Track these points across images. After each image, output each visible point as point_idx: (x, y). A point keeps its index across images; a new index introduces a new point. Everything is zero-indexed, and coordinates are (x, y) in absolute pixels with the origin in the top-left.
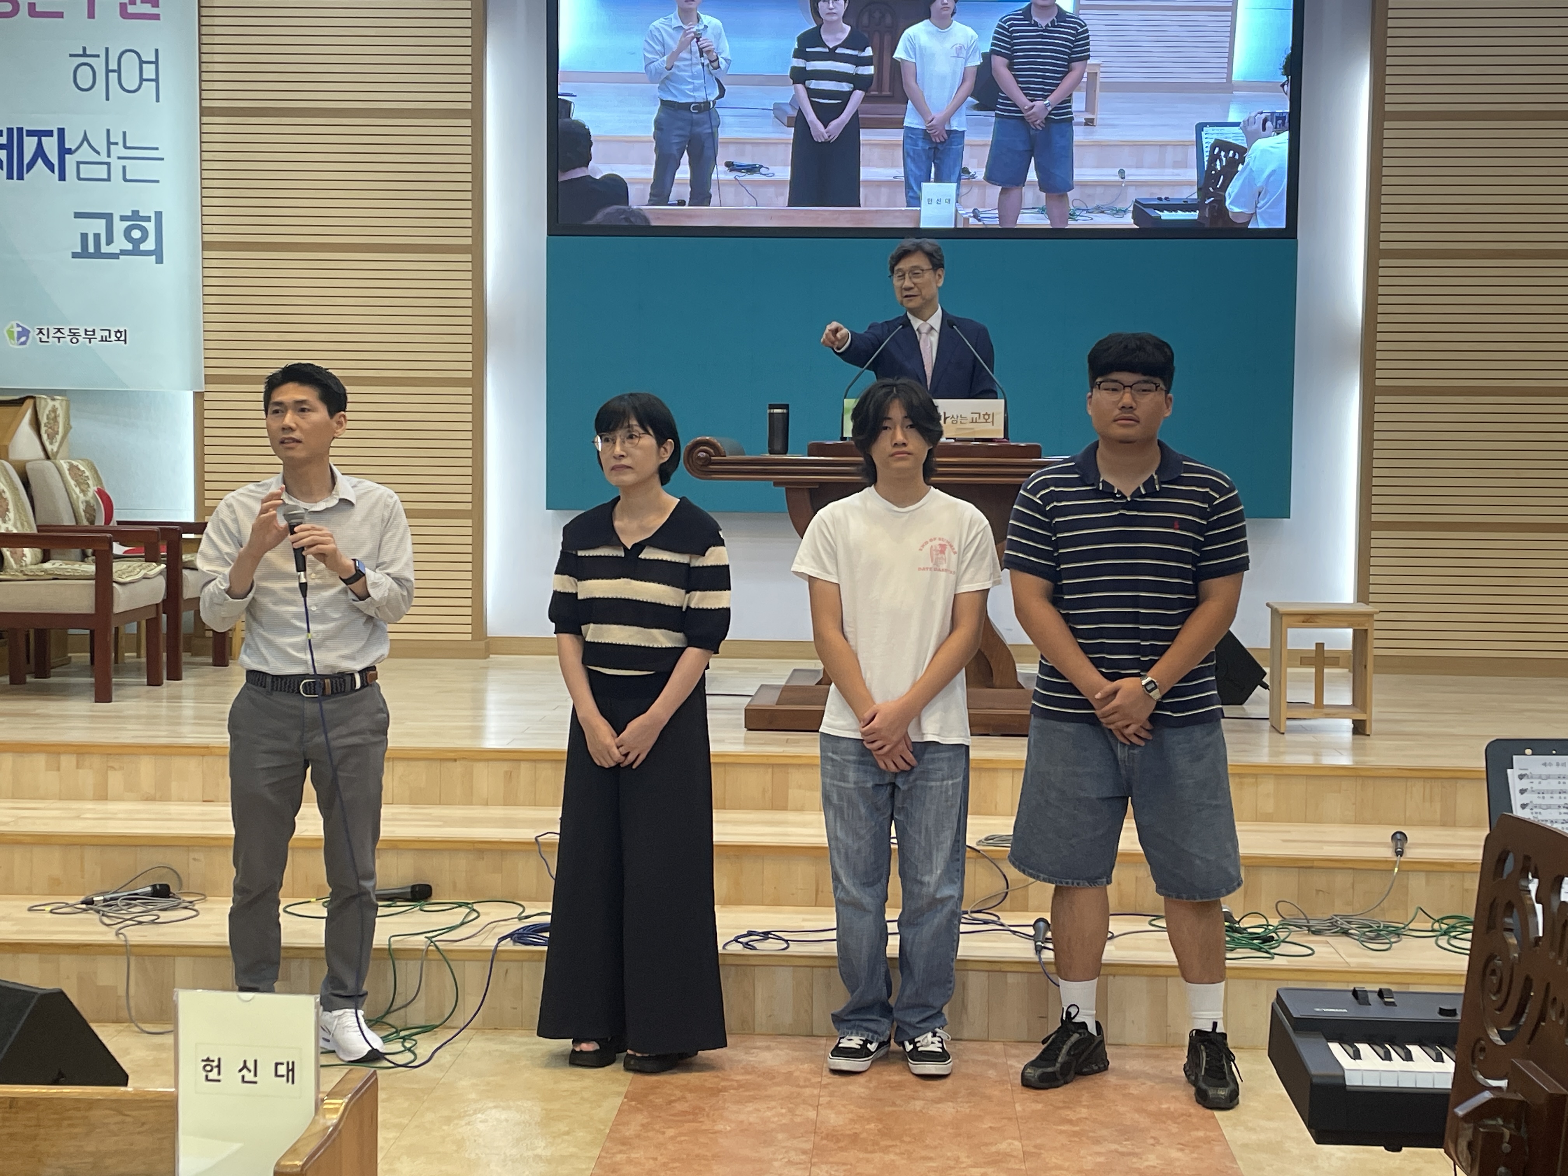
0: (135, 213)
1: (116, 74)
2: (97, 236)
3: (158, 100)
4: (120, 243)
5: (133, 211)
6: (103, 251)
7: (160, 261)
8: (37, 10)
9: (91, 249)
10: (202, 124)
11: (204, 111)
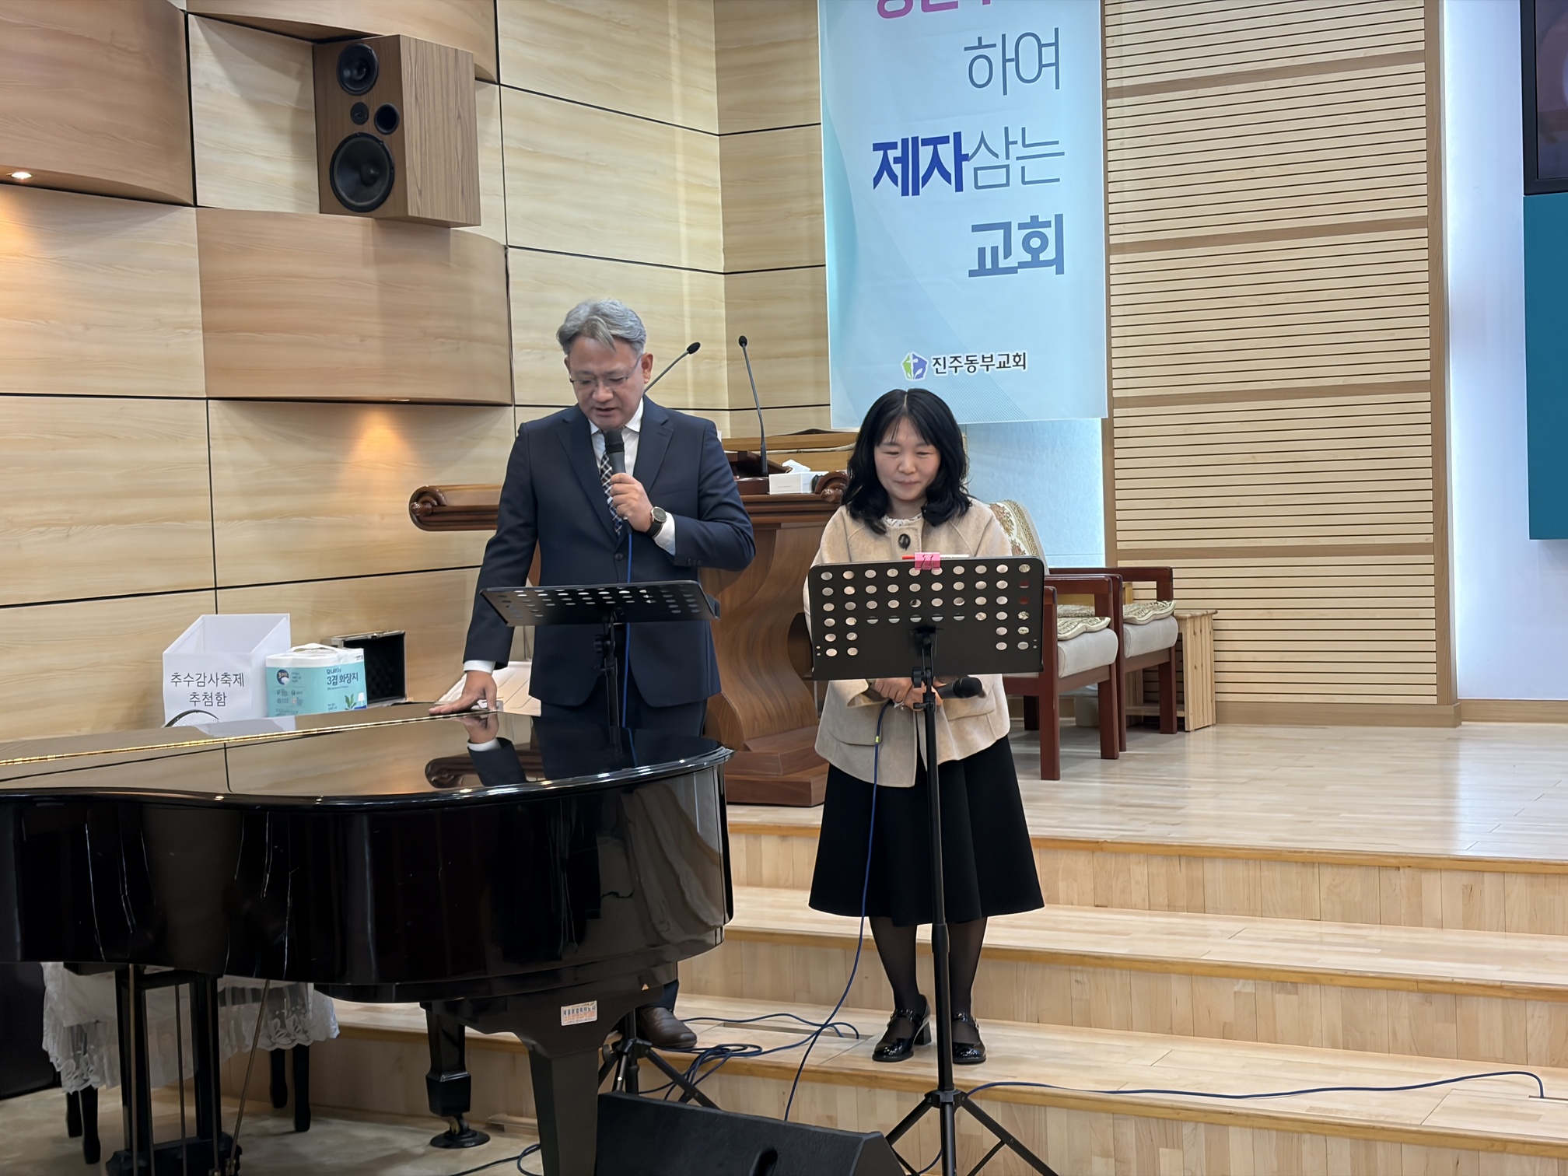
0: (1034, 218)
1: (1013, 63)
2: (995, 250)
3: (1057, 87)
4: (1019, 255)
5: (1031, 217)
6: (1001, 266)
7: (1060, 271)
8: (932, 2)
9: (989, 265)
10: (1105, 108)
11: (1107, 94)
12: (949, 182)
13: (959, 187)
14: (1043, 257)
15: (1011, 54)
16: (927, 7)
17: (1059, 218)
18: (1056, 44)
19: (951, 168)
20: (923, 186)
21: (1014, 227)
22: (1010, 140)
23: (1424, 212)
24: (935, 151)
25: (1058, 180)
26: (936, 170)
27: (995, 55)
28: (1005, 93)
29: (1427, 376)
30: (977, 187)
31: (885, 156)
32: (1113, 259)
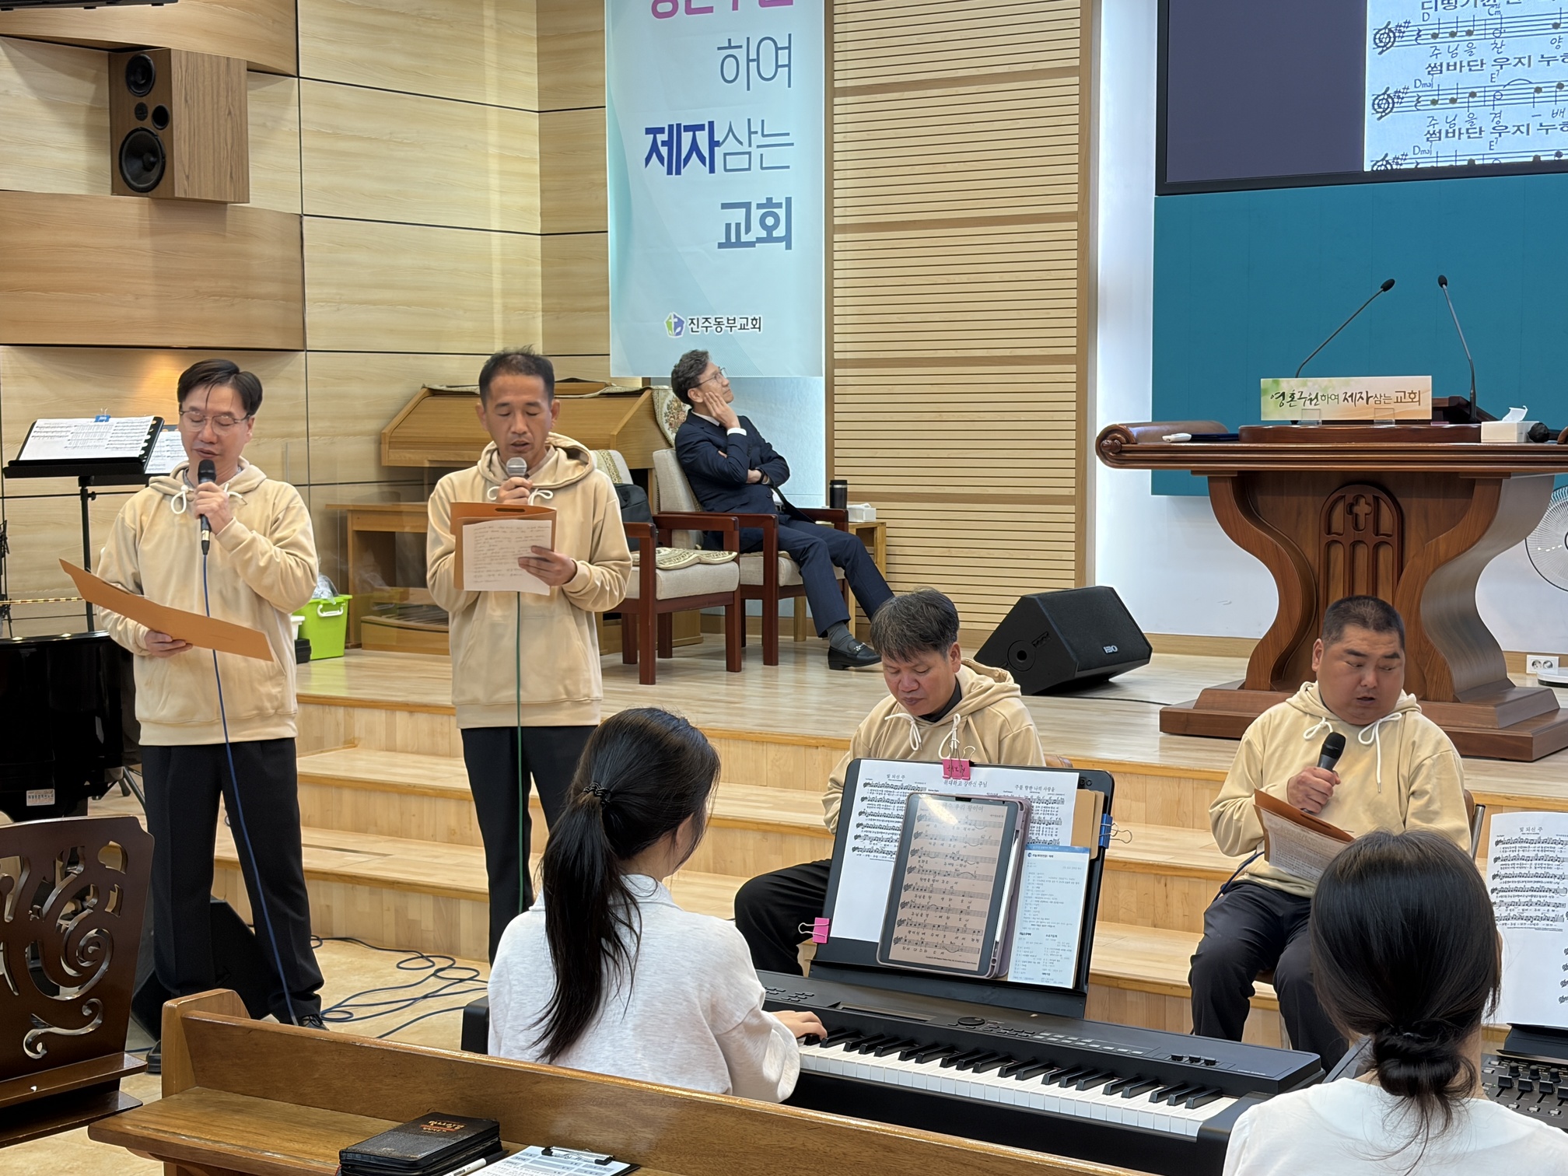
0: (769, 200)
1: (755, 63)
2: (738, 225)
3: (790, 86)
4: (757, 231)
5: (767, 198)
6: (743, 240)
7: (789, 247)
8: (692, 7)
9: (733, 240)
10: (829, 106)
11: (831, 92)
12: (704, 164)
13: (712, 170)
14: (775, 234)
15: (753, 56)
16: (690, 11)
17: (789, 200)
18: (789, 48)
19: (706, 154)
20: (684, 166)
21: (754, 207)
22: (753, 129)
23: (1075, 208)
24: (694, 137)
25: (788, 167)
26: (694, 154)
27: (741, 54)
28: (748, 89)
29: (1073, 351)
30: (726, 170)
31: (655, 140)
32: (832, 238)
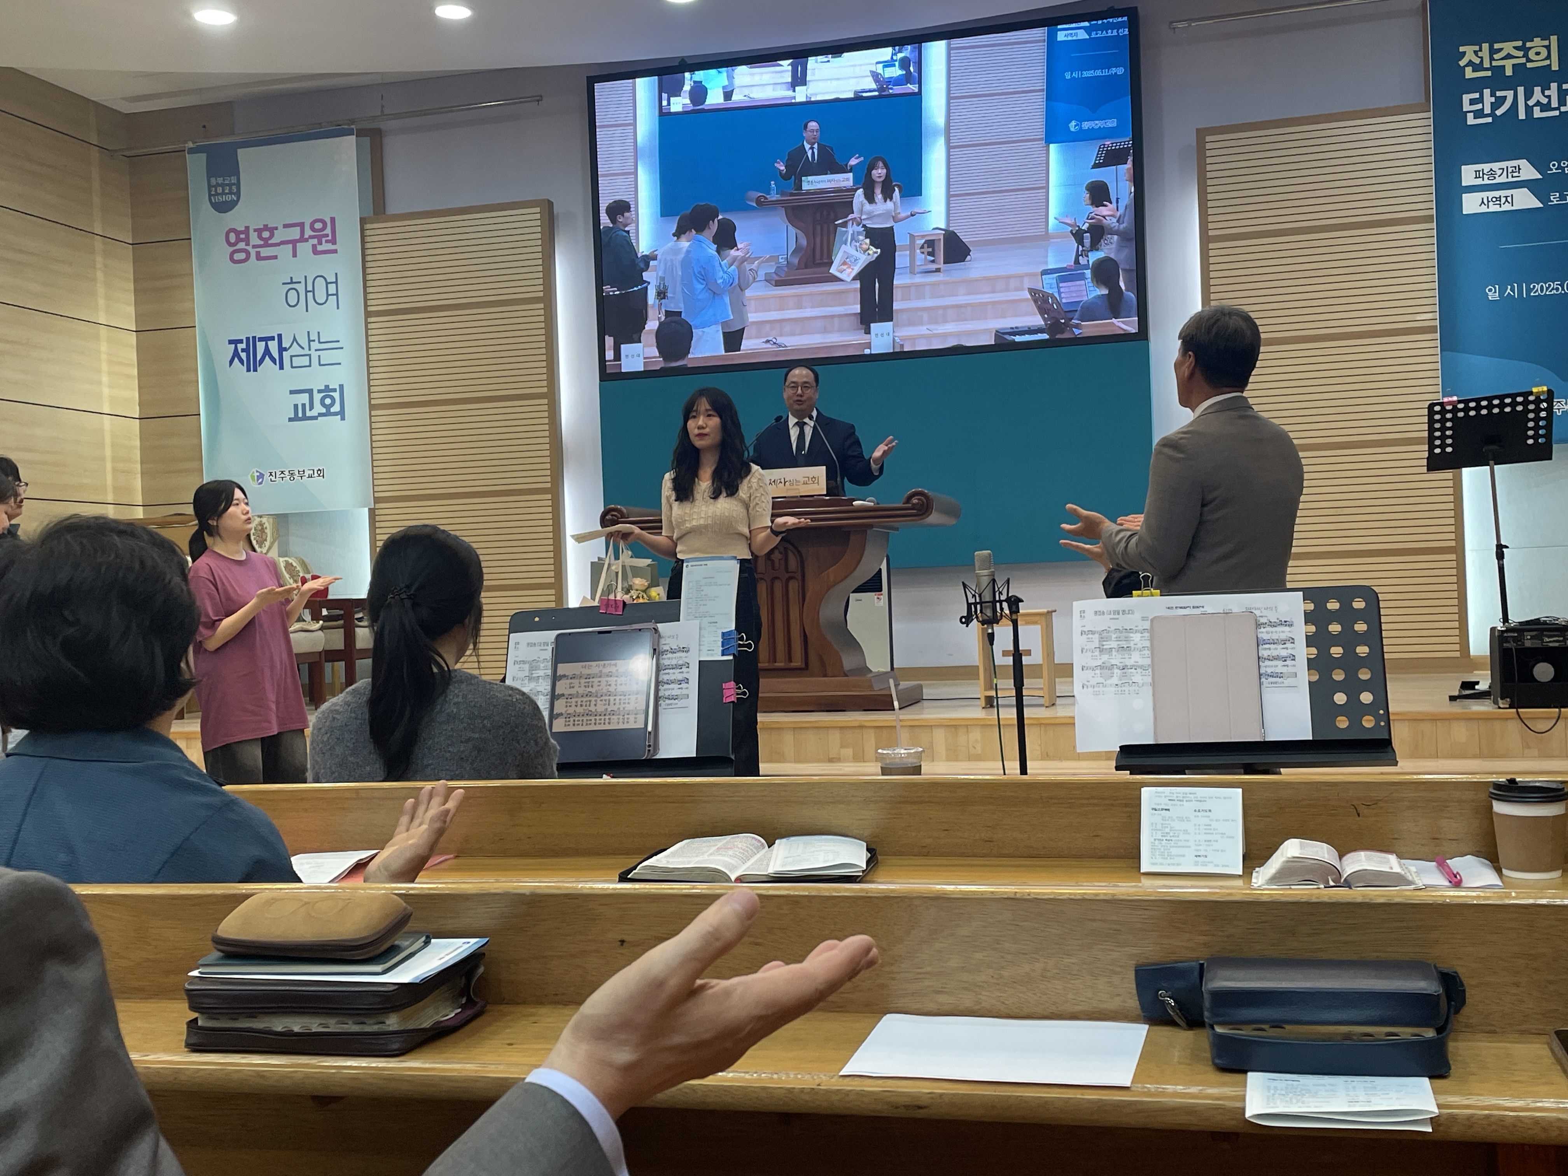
0: (327, 387)
1: (312, 293)
2: (304, 405)
3: (338, 308)
4: (318, 408)
6: (308, 415)
7: (343, 419)
8: (262, 255)
9: (300, 415)
10: (367, 323)
11: (368, 314)
12: (275, 364)
13: (281, 368)
14: (332, 410)
15: (310, 288)
17: (341, 386)
18: (336, 282)
19: (276, 355)
20: (260, 366)
21: (315, 392)
22: (311, 338)
23: (545, 389)
24: (267, 344)
25: (340, 364)
26: (267, 357)
27: (301, 288)
28: (307, 311)
29: (549, 485)
30: (292, 367)
31: (236, 349)
32: (373, 413)
